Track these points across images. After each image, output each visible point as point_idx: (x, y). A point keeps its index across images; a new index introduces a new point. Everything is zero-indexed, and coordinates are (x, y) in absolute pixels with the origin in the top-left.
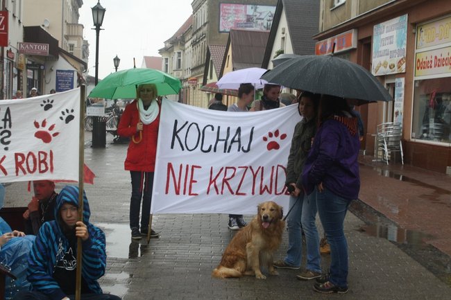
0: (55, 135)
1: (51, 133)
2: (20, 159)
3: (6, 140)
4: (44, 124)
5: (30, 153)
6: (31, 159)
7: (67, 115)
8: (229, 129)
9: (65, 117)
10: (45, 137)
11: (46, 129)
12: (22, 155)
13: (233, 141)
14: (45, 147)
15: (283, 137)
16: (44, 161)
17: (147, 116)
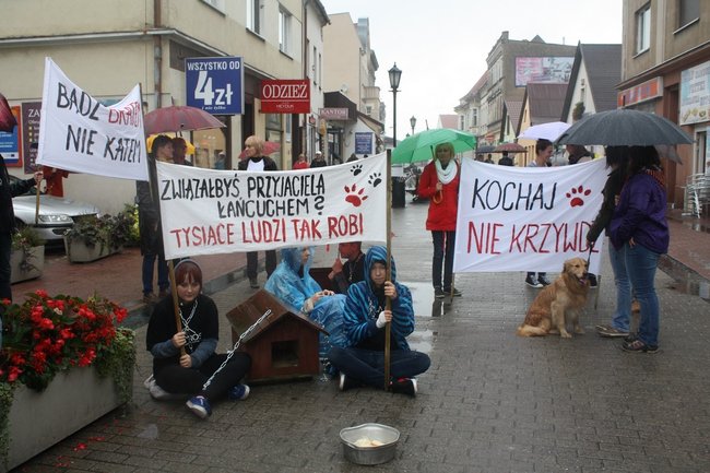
0: (365, 198)
1: (361, 197)
2: (333, 222)
3: (319, 205)
4: (354, 188)
5: (342, 217)
6: (342, 222)
7: (375, 178)
8: (531, 185)
9: (373, 181)
10: (355, 201)
11: (356, 193)
12: (335, 219)
13: (535, 198)
14: (356, 211)
15: (588, 193)
16: (354, 224)
17: (446, 176)
